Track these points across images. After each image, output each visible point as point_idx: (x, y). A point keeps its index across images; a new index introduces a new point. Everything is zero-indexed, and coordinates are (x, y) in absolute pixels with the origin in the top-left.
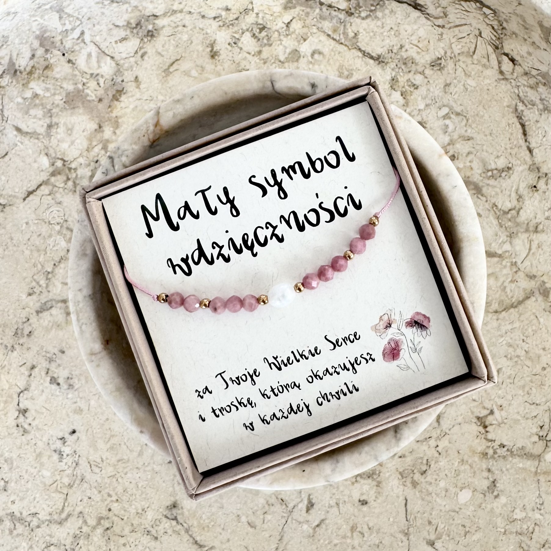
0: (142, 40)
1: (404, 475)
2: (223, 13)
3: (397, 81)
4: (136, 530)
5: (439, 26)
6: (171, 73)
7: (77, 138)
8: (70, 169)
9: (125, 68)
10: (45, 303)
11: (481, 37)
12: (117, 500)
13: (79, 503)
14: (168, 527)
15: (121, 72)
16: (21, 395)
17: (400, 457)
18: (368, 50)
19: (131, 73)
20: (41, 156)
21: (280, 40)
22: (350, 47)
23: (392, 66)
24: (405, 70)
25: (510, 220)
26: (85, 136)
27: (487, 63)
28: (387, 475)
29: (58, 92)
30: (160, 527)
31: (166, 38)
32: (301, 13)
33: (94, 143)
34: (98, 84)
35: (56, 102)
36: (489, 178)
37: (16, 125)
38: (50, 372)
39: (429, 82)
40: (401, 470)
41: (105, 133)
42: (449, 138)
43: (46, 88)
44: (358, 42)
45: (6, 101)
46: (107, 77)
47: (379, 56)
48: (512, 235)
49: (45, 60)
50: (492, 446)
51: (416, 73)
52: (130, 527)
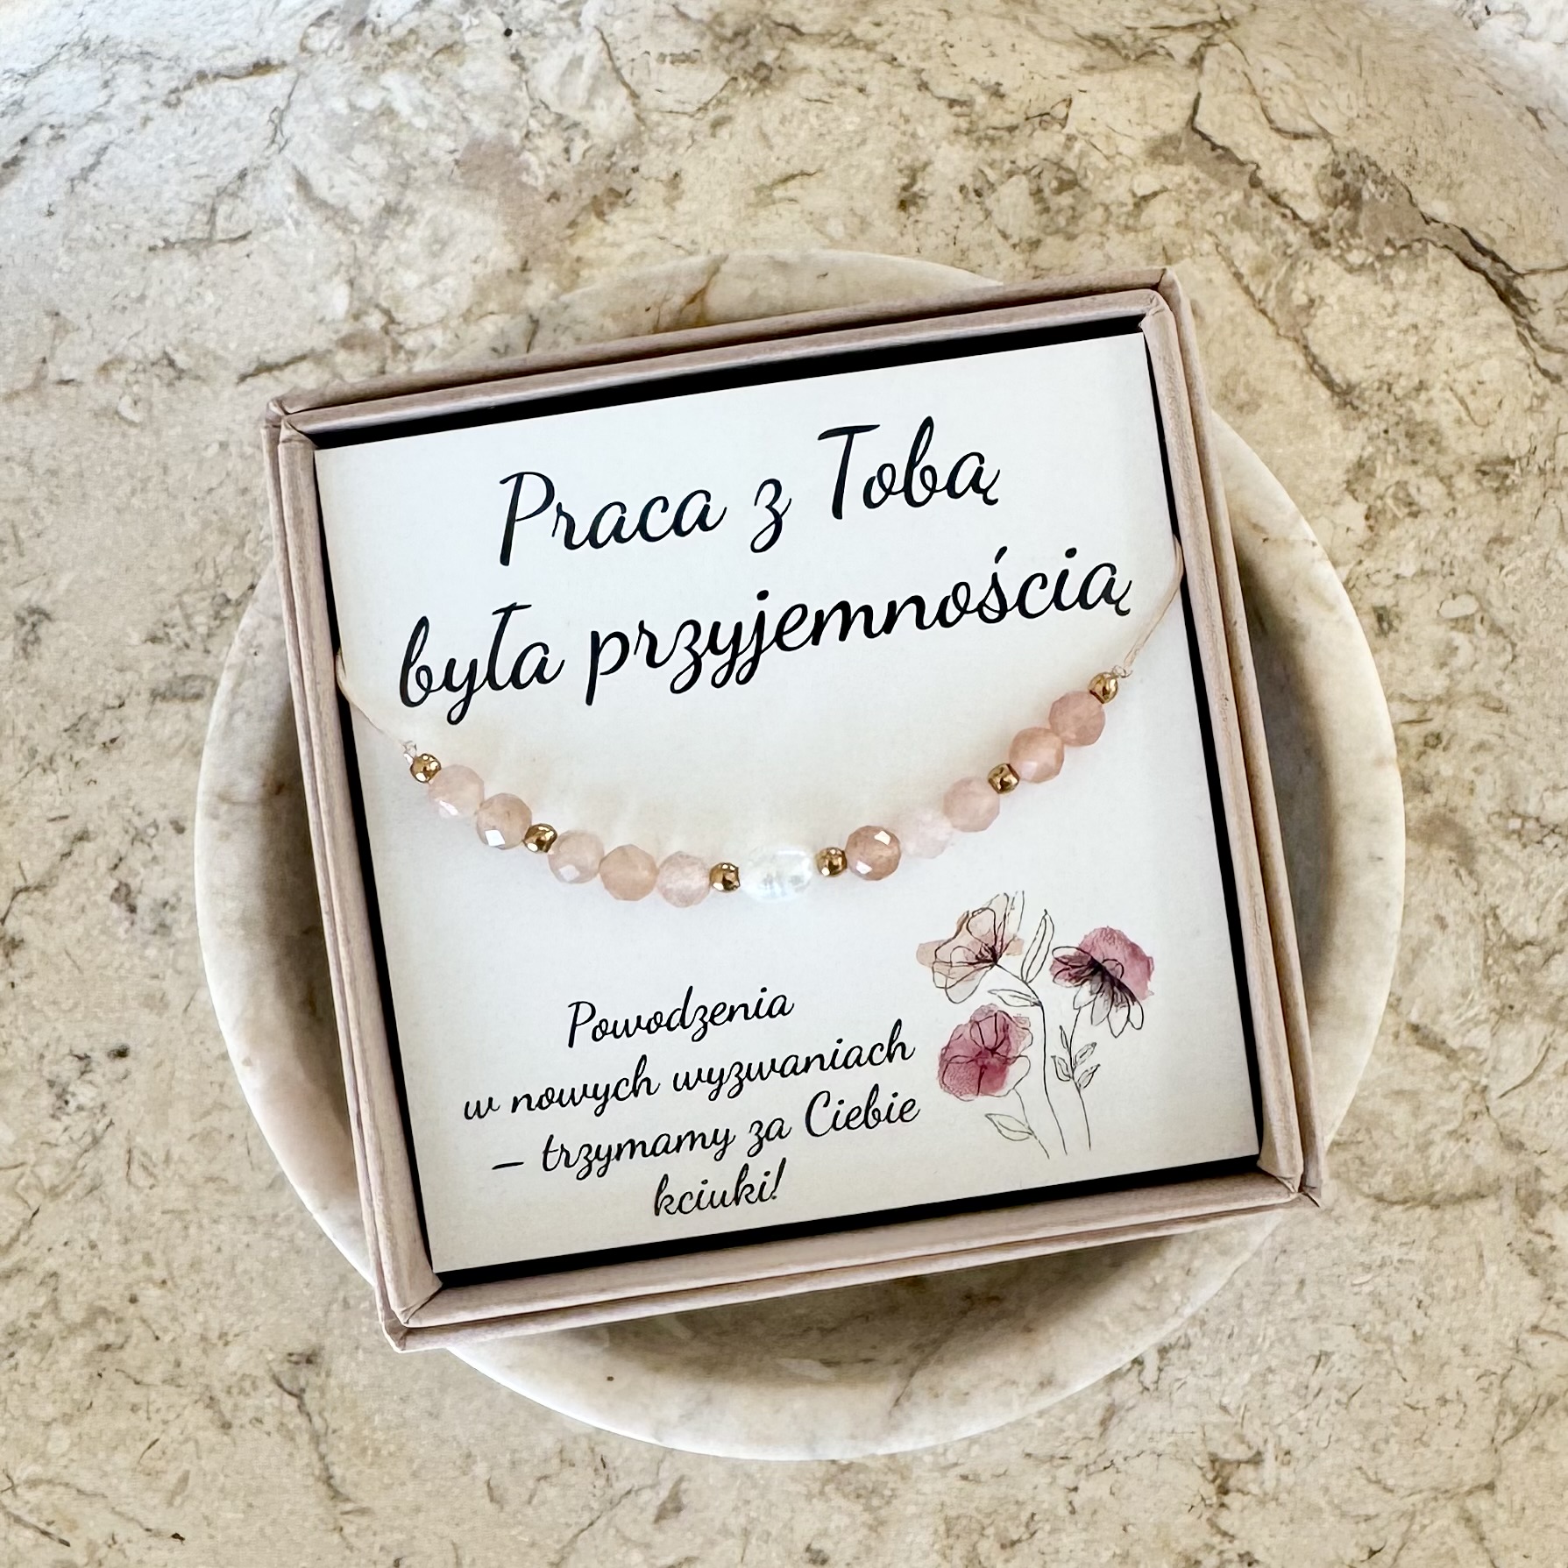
0: (735, 79)
1: (955, 1532)
2: (981, 99)
3: (1371, 474)
4: (182, 1382)
5: (1545, 373)
6: (774, 203)
7: (447, 274)
8: (397, 348)
9: (654, 135)
10: (187, 679)
12: (164, 1282)
13: (58, 1247)
14: (269, 1409)
15: (642, 144)
16: (22, 897)
17: (965, 1478)
18: (1329, 358)
19: (668, 158)
20: (337, 279)
21: (1102, 234)
22: (1282, 332)
23: (1374, 429)
24: (1405, 451)
25: (1518, 971)
26: (474, 277)
28: (912, 1509)
29: (451, 126)
30: (250, 1402)
31: (797, 102)
32: (1190, 184)
33: (492, 306)
34: (567, 150)
35: (433, 152)
36: (1508, 835)
37: (301, 168)
38: (122, 867)
39: (1454, 510)
40: (952, 1513)
41: (532, 288)
42: (1447, 683)
43: (422, 101)
44: (1307, 326)
45: (303, 92)
46: (598, 141)
47: (1350, 388)
48: (1507, 1010)
49: (451, 27)
50: (1219, 1548)
51: (1432, 472)
52: (168, 1366)
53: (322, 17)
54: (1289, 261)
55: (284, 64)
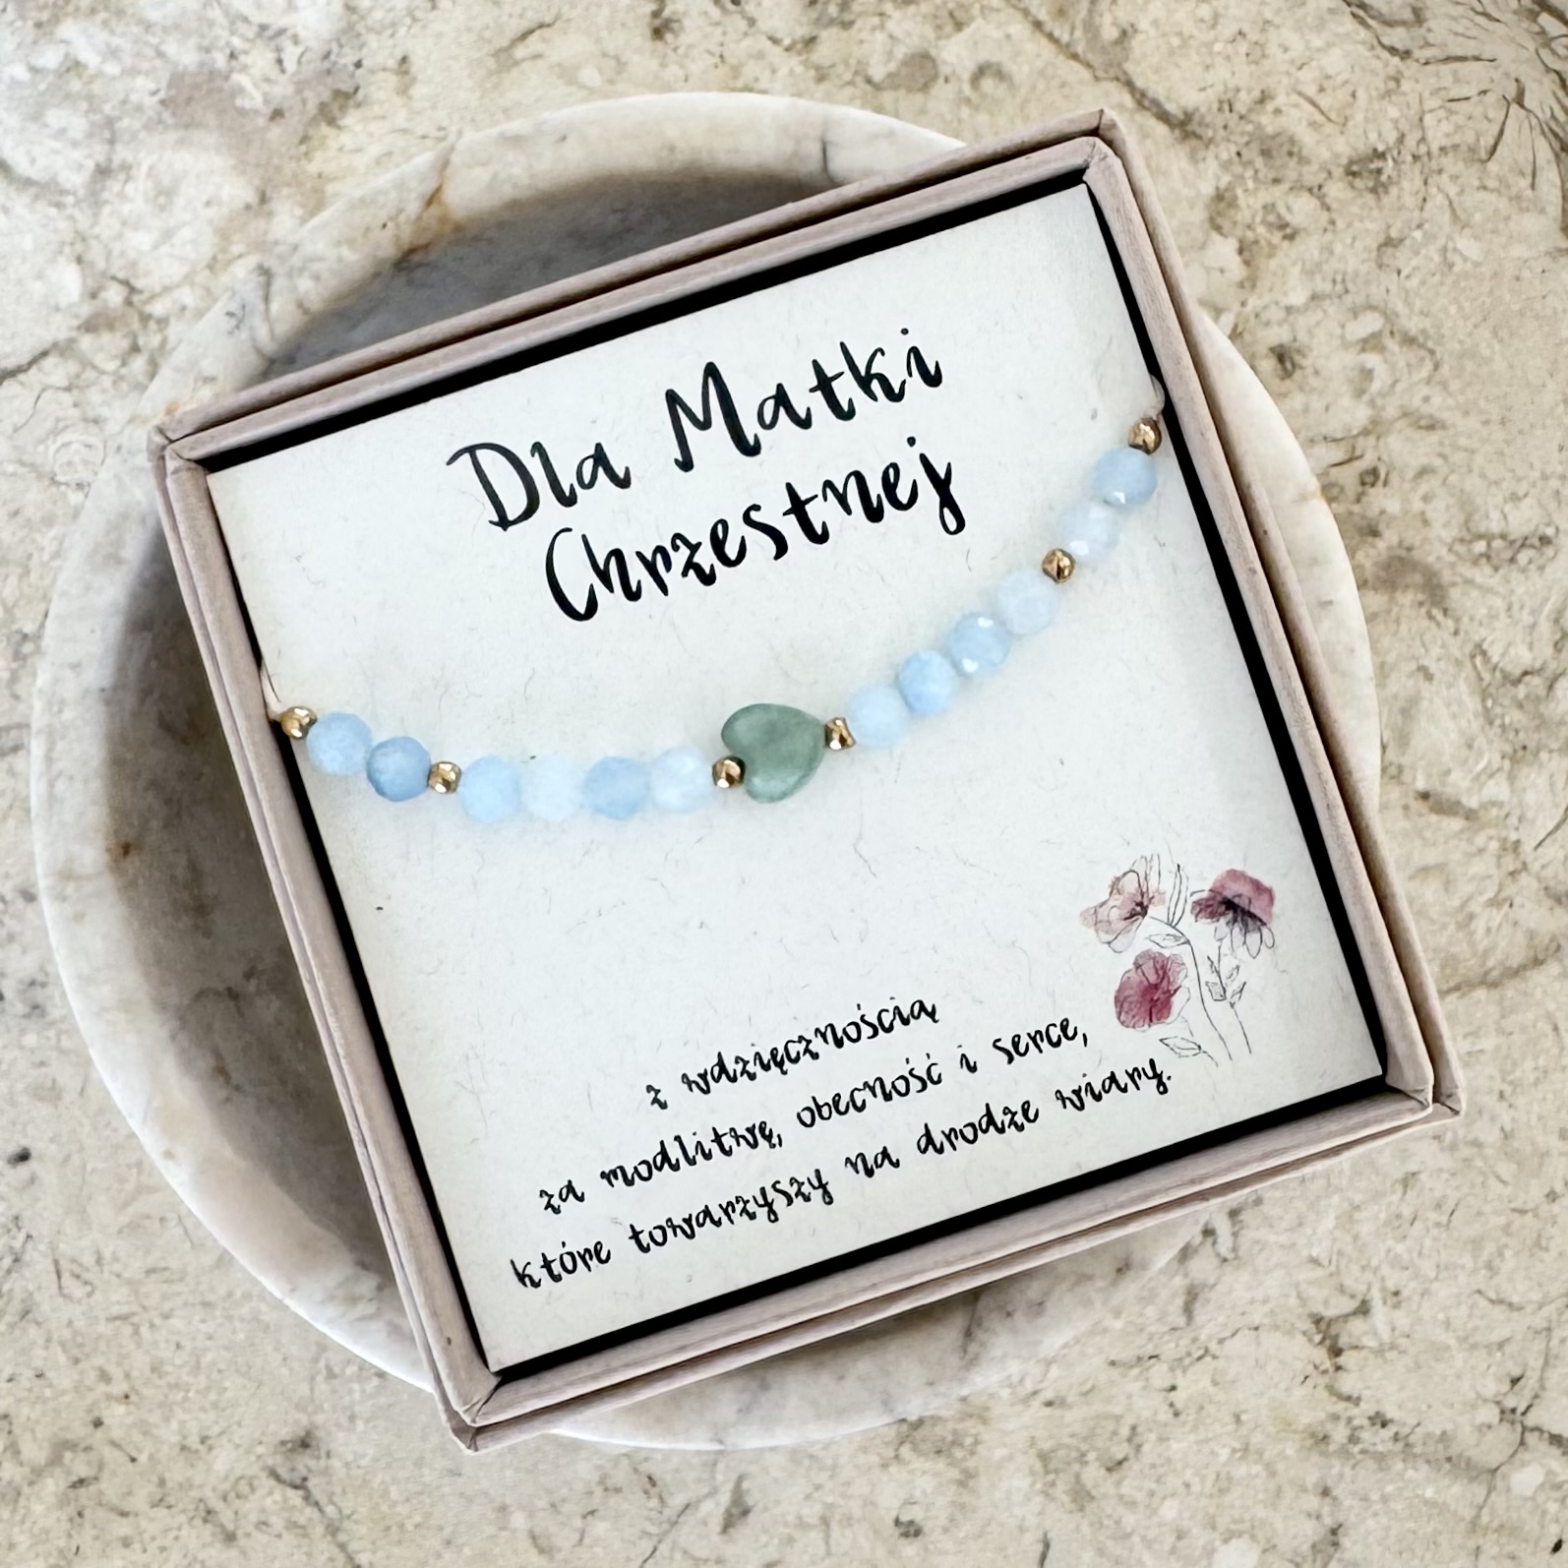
1: (1051, 1466)
3: (1233, 204)
4: (171, 1500)
5: (1393, 50)
6: (516, 63)
7: (184, 224)
8: (145, 318)
9: (370, 22)
11: (1521, 105)
12: (127, 1396)
13: (4, 1386)
14: (273, 1509)
15: (359, 35)
17: (1049, 1404)
18: (1157, 89)
19: (390, 42)
20: (62, 260)
21: (882, 14)
22: (1100, 73)
23: (1224, 156)
24: (1266, 173)
25: (1520, 706)
26: (210, 222)
27: (1529, 192)
28: (999, 1453)
29: (145, 65)
30: (248, 1506)
34: (280, 61)
35: (134, 98)
36: (1475, 562)
39: (1333, 222)
40: (1047, 1446)
41: (276, 220)
42: (1369, 411)
43: (108, 46)
44: (1127, 59)
46: (310, 43)
47: (1188, 117)
48: (1520, 753)
50: (1346, 1415)
51: (1297, 187)
52: (152, 1488)
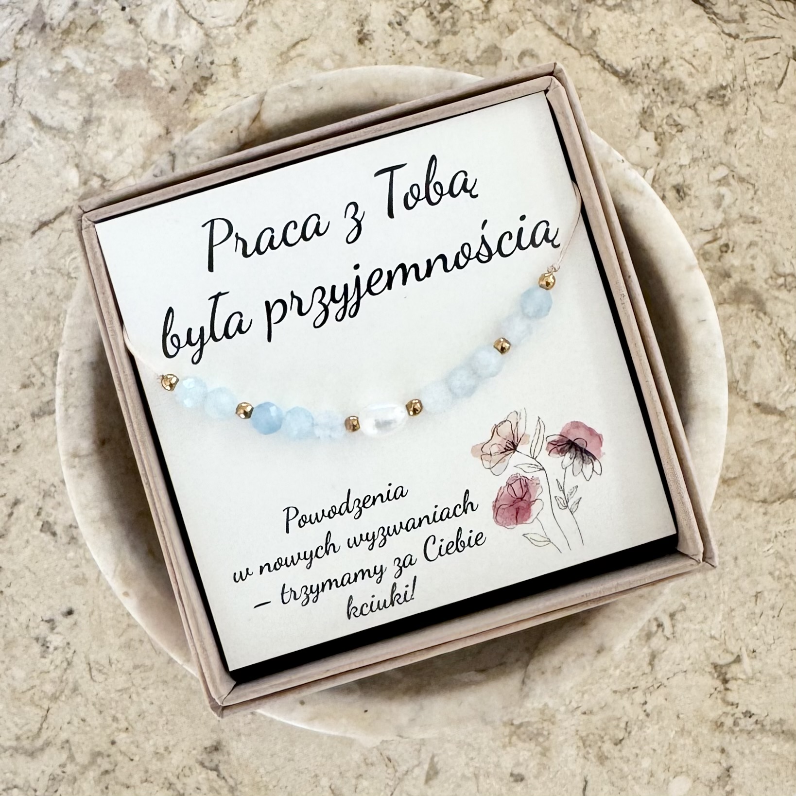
1: (588, 743)
3: (652, 115)
4: (152, 779)
5: (730, 35)
6: (291, 59)
7: (128, 146)
9: (218, 42)
10: (46, 403)
12: (127, 729)
13: (65, 726)
14: (201, 781)
15: (212, 48)
17: (585, 713)
18: (611, 59)
19: (228, 51)
20: (68, 167)
21: (472, 27)
22: (582, 52)
23: (646, 91)
24: (667, 99)
26: (141, 144)
28: (561, 738)
29: (106, 67)
30: (190, 780)
34: (173, 63)
35: (102, 84)
36: (778, 288)
37: (33, 112)
38: (43, 513)
39: (701, 122)
40: (584, 734)
41: (174, 141)
42: (723, 216)
43: (88, 58)
44: (595, 45)
45: (23, 71)
46: (186, 53)
47: (627, 72)
49: (92, 14)
50: (732, 712)
51: (684, 105)
52: (142, 774)
53: (21, 29)
54: (576, 14)
55: (8, 59)
